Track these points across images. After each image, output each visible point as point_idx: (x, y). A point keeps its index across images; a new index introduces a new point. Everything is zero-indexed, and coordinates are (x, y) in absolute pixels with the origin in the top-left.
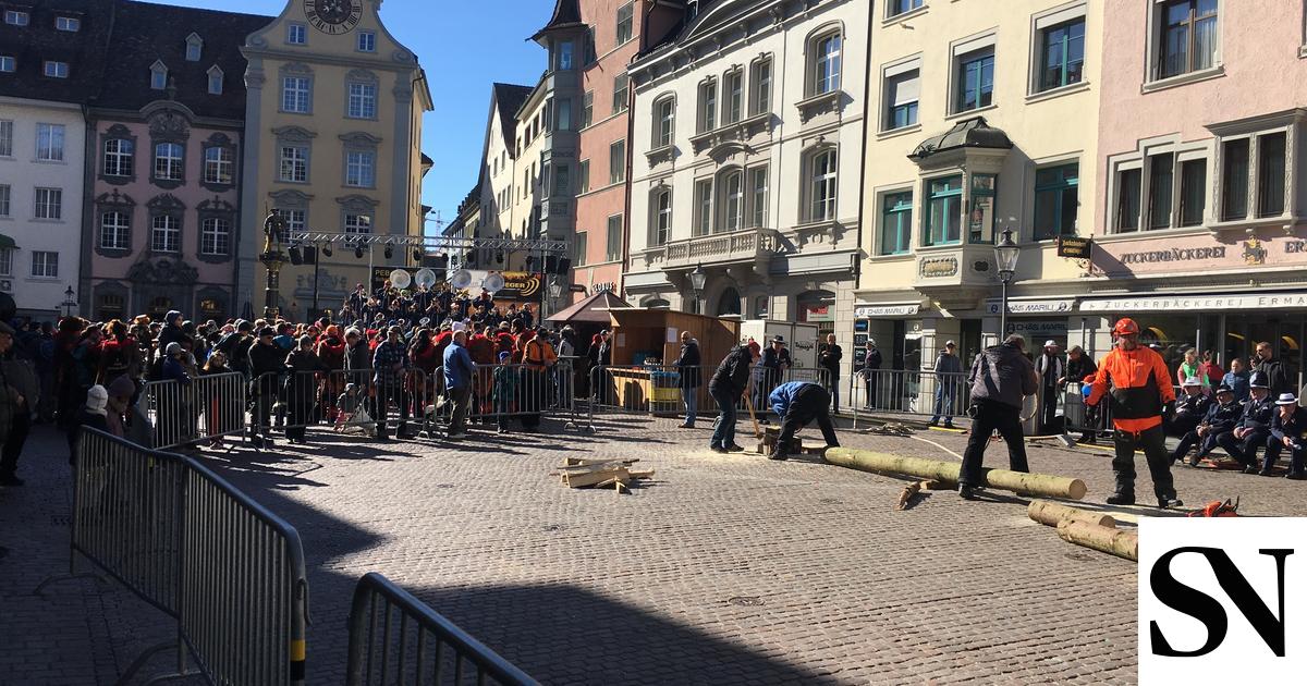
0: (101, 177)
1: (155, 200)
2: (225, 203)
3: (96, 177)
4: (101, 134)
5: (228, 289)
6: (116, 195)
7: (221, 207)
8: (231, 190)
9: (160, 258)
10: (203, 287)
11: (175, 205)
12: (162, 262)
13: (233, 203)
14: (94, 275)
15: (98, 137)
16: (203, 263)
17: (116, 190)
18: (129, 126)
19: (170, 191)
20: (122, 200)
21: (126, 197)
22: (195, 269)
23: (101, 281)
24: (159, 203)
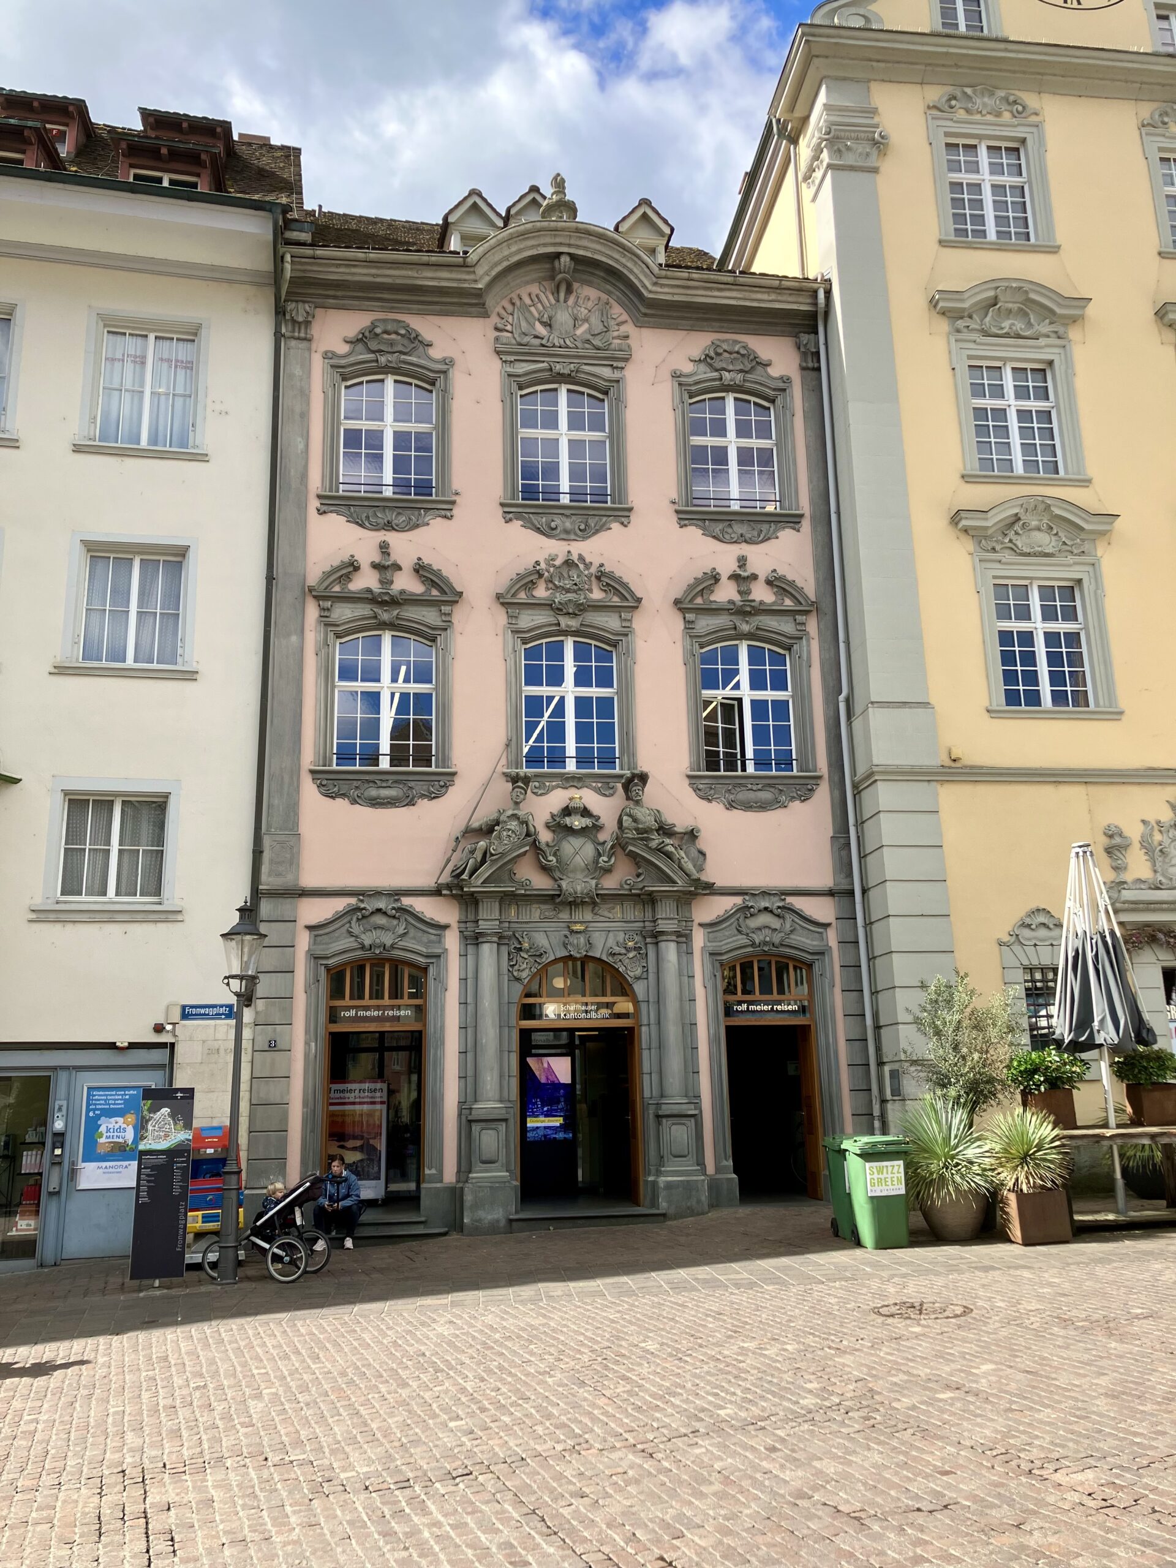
0: (331, 503)
1: (529, 579)
2: (775, 582)
3: (314, 504)
4: (328, 355)
5: (821, 910)
6: (385, 568)
7: (762, 594)
8: (786, 535)
9: (557, 799)
10: (724, 905)
11: (597, 595)
12: (567, 811)
13: (805, 578)
14: (310, 879)
15: (318, 366)
16: (716, 809)
17: (384, 548)
18: (425, 326)
19: (577, 548)
20: (405, 582)
21: (421, 570)
22: (692, 835)
23: (340, 904)
24: (541, 592)
